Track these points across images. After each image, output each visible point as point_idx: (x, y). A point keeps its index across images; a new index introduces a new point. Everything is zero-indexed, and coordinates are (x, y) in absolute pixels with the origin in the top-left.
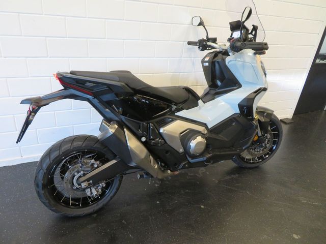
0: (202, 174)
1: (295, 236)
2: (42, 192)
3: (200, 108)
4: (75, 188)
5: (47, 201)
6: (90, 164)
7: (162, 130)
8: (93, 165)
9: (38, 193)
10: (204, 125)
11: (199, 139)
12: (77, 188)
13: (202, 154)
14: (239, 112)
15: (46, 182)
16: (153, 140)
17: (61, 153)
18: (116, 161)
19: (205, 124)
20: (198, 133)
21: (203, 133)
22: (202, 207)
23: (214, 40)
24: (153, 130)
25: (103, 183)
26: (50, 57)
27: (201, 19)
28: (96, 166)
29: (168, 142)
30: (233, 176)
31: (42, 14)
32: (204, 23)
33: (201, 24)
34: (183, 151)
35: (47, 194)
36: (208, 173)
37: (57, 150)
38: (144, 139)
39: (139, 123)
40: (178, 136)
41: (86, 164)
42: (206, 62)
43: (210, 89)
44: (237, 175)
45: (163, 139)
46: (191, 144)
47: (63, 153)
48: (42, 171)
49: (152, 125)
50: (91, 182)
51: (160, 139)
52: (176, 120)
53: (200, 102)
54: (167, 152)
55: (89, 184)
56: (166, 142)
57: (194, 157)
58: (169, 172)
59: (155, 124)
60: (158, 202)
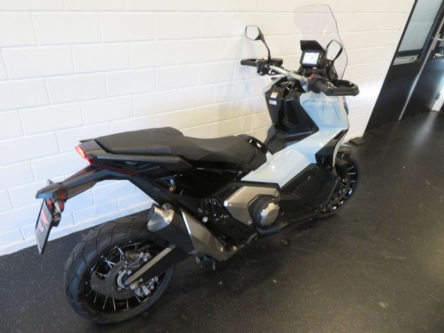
1: (382, 305)
2: (79, 304)
3: (269, 164)
4: (119, 289)
5: (87, 313)
6: (139, 259)
8: (142, 259)
9: (74, 306)
10: (275, 185)
12: (122, 289)
13: (274, 224)
14: (316, 162)
17: (99, 252)
18: (171, 249)
20: (270, 198)
21: (274, 196)
22: (275, 281)
23: (279, 63)
24: (216, 206)
25: (156, 278)
26: (53, 104)
27: (259, 30)
28: (145, 260)
29: (234, 216)
30: (304, 232)
31: (37, 45)
32: (265, 37)
33: (260, 37)
37: (94, 250)
38: (205, 220)
39: (199, 201)
40: (245, 206)
41: (134, 260)
42: (273, 99)
43: (277, 132)
44: (309, 230)
46: (262, 214)
47: (102, 252)
48: (76, 279)
49: (215, 200)
50: (141, 280)
51: (224, 215)
52: (242, 186)
53: (268, 155)
54: (232, 228)
55: (140, 284)
56: (231, 216)
57: (265, 227)
58: (235, 248)
59: (219, 197)
60: (221, 283)
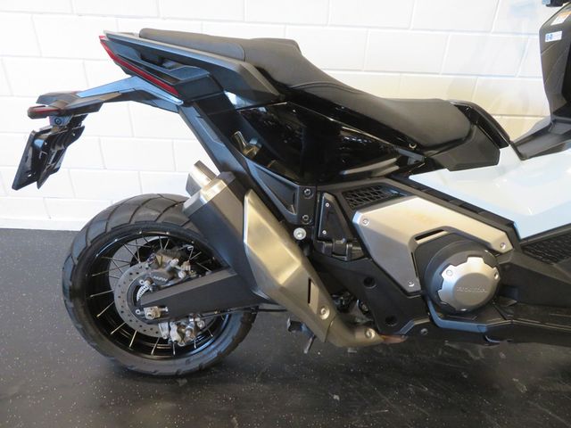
0: (484, 352)
3: (504, 171)
6: (168, 268)
7: (359, 218)
10: (508, 226)
11: (476, 265)
15: (78, 286)
16: (328, 240)
17: (108, 230)
18: (230, 276)
19: (510, 224)
20: (478, 246)
21: (496, 247)
24: (329, 212)
25: (198, 319)
28: (181, 275)
29: (373, 255)
34: (419, 288)
35: (81, 310)
36: (503, 356)
38: (300, 234)
39: (293, 188)
40: (406, 242)
41: (160, 265)
42: (556, 29)
43: (555, 121)
45: (360, 243)
46: (444, 275)
47: (113, 229)
49: (330, 198)
50: (167, 309)
51: (348, 242)
52: (411, 195)
53: (506, 154)
54: (369, 281)
55: (163, 313)
57: (450, 312)
59: (340, 196)
60: (336, 397)
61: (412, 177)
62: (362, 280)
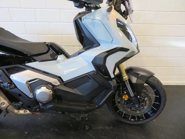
7: (12, 77)
11: (44, 89)
16: (2, 83)
19: (60, 77)
24: (1, 75)
34: (33, 96)
45: (13, 83)
56: (16, 87)
61: (26, 64)
62: (18, 95)
